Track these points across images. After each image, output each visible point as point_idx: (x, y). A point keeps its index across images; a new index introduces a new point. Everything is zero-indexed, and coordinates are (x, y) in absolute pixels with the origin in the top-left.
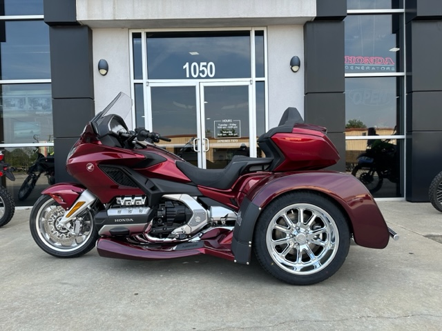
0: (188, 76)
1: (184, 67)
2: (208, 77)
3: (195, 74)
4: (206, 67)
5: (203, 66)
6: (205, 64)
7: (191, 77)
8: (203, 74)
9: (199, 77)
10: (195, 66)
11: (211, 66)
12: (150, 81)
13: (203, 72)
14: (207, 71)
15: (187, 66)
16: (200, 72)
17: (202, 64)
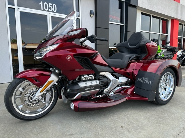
0: (42, 9)
1: (40, 4)
2: (53, 12)
3: (46, 9)
4: (52, 6)
5: (50, 5)
6: (51, 4)
7: (44, 10)
8: (51, 9)
9: (48, 11)
10: (46, 4)
11: (55, 6)
12: (19, 7)
13: (50, 8)
14: (53, 9)
15: (41, 3)
16: (49, 8)
17: (50, 4)
